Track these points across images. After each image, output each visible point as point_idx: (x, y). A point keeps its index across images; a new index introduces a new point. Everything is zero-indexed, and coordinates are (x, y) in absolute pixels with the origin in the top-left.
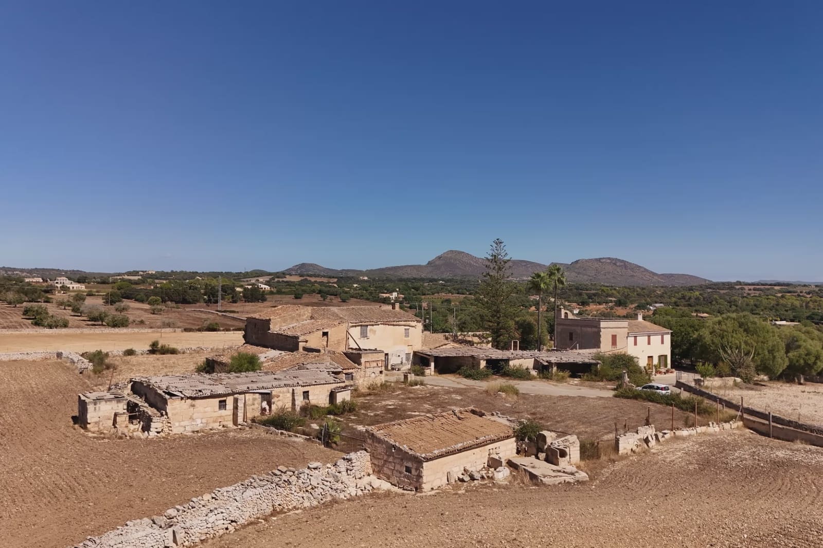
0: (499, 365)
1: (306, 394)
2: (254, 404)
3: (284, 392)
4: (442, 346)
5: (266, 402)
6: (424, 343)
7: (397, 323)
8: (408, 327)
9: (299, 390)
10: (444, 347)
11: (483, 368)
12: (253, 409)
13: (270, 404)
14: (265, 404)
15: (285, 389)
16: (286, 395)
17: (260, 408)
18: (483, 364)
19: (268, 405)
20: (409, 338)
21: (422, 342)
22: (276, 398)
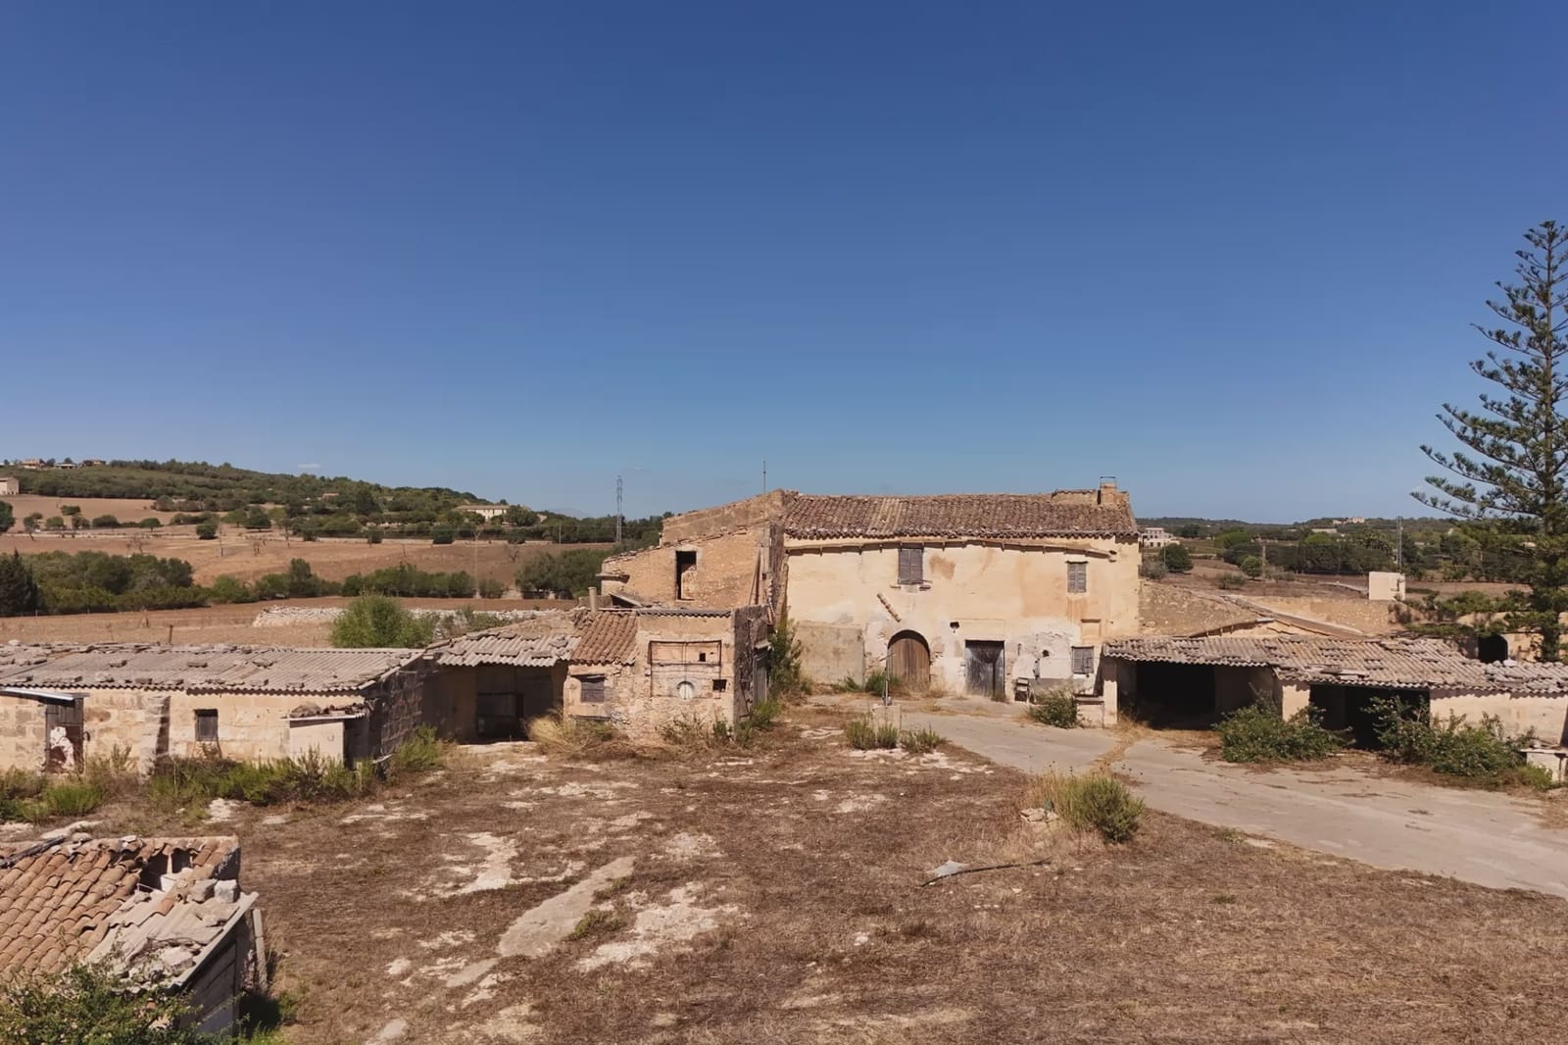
0: (1369, 710)
1: (206, 719)
2: (21, 732)
3: (122, 706)
4: (1229, 629)
5: (63, 731)
6: (1149, 614)
7: (1038, 542)
8: (1081, 558)
9: (184, 706)
10: (1240, 633)
11: (1294, 718)
12: (19, 747)
13: (76, 735)
14: (59, 737)
15: (128, 695)
16: (132, 716)
17: (43, 746)
18: (1295, 701)
19: (72, 741)
20: (1087, 595)
21: (1142, 612)
22: (96, 720)
